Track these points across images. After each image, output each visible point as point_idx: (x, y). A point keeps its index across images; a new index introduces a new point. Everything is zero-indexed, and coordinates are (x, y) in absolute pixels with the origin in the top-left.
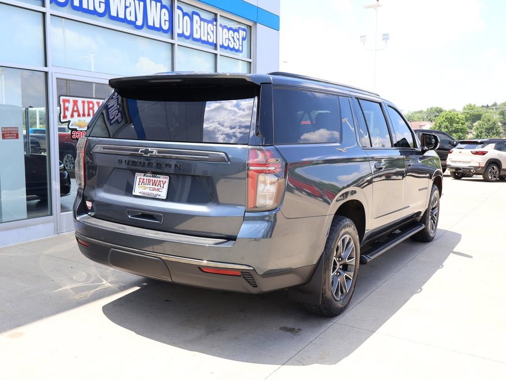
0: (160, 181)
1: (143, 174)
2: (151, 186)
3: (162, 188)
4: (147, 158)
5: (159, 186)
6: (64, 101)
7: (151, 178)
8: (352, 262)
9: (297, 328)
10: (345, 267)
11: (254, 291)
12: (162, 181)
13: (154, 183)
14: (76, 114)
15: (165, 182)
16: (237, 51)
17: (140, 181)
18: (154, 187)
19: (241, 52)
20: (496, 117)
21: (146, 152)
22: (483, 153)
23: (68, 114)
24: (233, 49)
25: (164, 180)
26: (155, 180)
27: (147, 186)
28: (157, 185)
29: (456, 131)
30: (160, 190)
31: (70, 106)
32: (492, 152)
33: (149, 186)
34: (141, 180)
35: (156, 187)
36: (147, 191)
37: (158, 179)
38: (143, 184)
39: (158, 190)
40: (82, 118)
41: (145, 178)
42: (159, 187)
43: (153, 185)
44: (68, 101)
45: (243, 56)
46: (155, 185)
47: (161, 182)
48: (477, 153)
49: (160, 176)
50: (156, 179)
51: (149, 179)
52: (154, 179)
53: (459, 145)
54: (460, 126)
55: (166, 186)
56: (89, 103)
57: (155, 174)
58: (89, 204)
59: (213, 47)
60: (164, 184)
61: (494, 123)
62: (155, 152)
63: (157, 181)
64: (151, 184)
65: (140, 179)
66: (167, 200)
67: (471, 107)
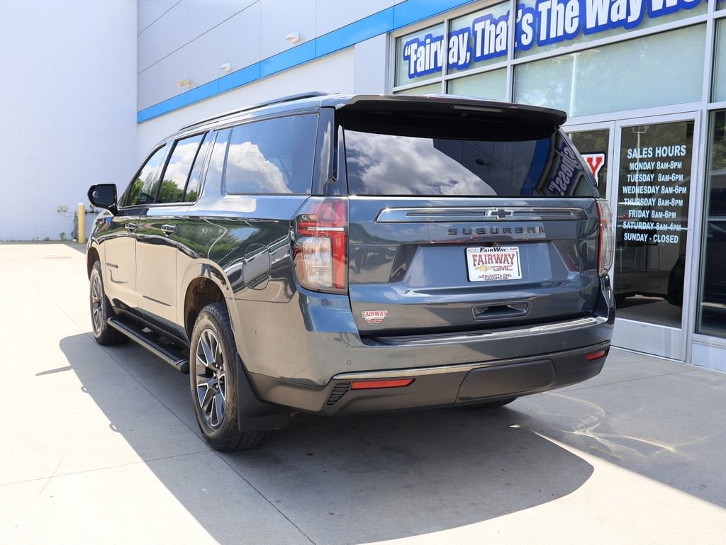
0: (506, 256)
1: (479, 249)
2: (495, 264)
3: (510, 264)
5: (506, 262)
7: (492, 253)
12: (509, 255)
13: (498, 260)
15: (513, 255)
17: (475, 260)
18: (499, 264)
25: (511, 253)
26: (498, 255)
27: (488, 265)
28: (503, 261)
30: (509, 268)
33: (491, 265)
34: (477, 258)
35: (503, 265)
37: (503, 253)
38: (481, 263)
39: (506, 268)
41: (483, 253)
42: (506, 264)
43: (497, 262)
46: (501, 262)
47: (508, 257)
49: (505, 248)
50: (500, 253)
51: (489, 255)
52: (496, 253)
60: (512, 259)
63: (502, 255)
64: (494, 261)
65: (474, 256)
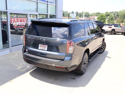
1: (41, 44)
4: (42, 41)
6: (11, 19)
8: (86, 62)
9: (75, 78)
10: (85, 64)
11: (67, 71)
14: (14, 22)
16: (53, 3)
17: (40, 46)
19: (54, 3)
20: (113, 16)
21: (42, 40)
22: (111, 28)
23: (12, 22)
24: (52, 3)
29: (103, 19)
30: (45, 48)
31: (13, 20)
32: (113, 27)
36: (42, 48)
40: (16, 23)
44: (12, 19)
45: (54, 4)
48: (109, 27)
53: (105, 25)
54: (104, 18)
55: (47, 47)
56: (17, 19)
57: (44, 45)
58: (27, 50)
59: (47, 2)
61: (113, 17)
62: (44, 40)
66: (47, 51)
67: (107, 13)
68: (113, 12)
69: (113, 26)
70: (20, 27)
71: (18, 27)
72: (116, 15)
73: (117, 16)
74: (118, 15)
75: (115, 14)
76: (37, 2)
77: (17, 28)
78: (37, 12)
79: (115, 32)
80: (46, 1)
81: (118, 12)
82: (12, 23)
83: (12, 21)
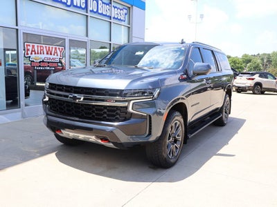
6: (27, 45)
14: (33, 53)
16: (122, 20)
19: (124, 21)
20: (259, 61)
22: (253, 79)
23: (29, 52)
24: (120, 20)
31: (30, 48)
32: (257, 78)
44: (29, 45)
45: (126, 23)
48: (249, 79)
53: (240, 75)
56: (41, 46)
59: (109, 18)
61: (258, 64)
67: (246, 55)
68: (259, 54)
69: (258, 75)
70: (46, 64)
71: (42, 64)
72: (265, 61)
73: (267, 61)
74: (269, 61)
75: (262, 59)
76: (87, 16)
77: (40, 66)
78: (87, 36)
79: (263, 90)
80: (108, 16)
81: (269, 55)
82: (27, 54)
83: (28, 50)
